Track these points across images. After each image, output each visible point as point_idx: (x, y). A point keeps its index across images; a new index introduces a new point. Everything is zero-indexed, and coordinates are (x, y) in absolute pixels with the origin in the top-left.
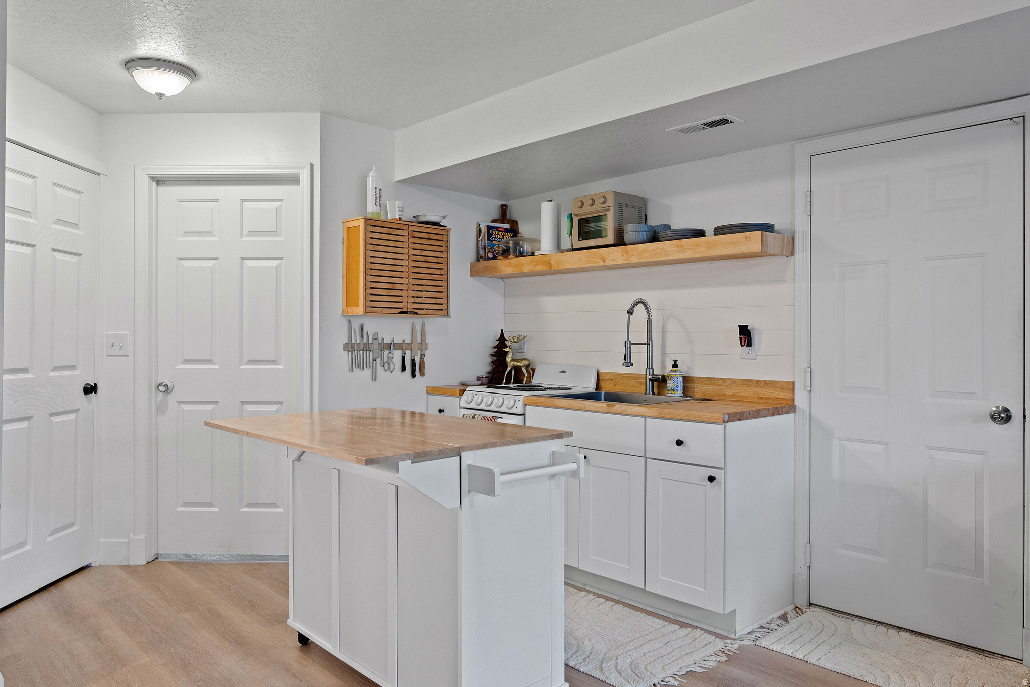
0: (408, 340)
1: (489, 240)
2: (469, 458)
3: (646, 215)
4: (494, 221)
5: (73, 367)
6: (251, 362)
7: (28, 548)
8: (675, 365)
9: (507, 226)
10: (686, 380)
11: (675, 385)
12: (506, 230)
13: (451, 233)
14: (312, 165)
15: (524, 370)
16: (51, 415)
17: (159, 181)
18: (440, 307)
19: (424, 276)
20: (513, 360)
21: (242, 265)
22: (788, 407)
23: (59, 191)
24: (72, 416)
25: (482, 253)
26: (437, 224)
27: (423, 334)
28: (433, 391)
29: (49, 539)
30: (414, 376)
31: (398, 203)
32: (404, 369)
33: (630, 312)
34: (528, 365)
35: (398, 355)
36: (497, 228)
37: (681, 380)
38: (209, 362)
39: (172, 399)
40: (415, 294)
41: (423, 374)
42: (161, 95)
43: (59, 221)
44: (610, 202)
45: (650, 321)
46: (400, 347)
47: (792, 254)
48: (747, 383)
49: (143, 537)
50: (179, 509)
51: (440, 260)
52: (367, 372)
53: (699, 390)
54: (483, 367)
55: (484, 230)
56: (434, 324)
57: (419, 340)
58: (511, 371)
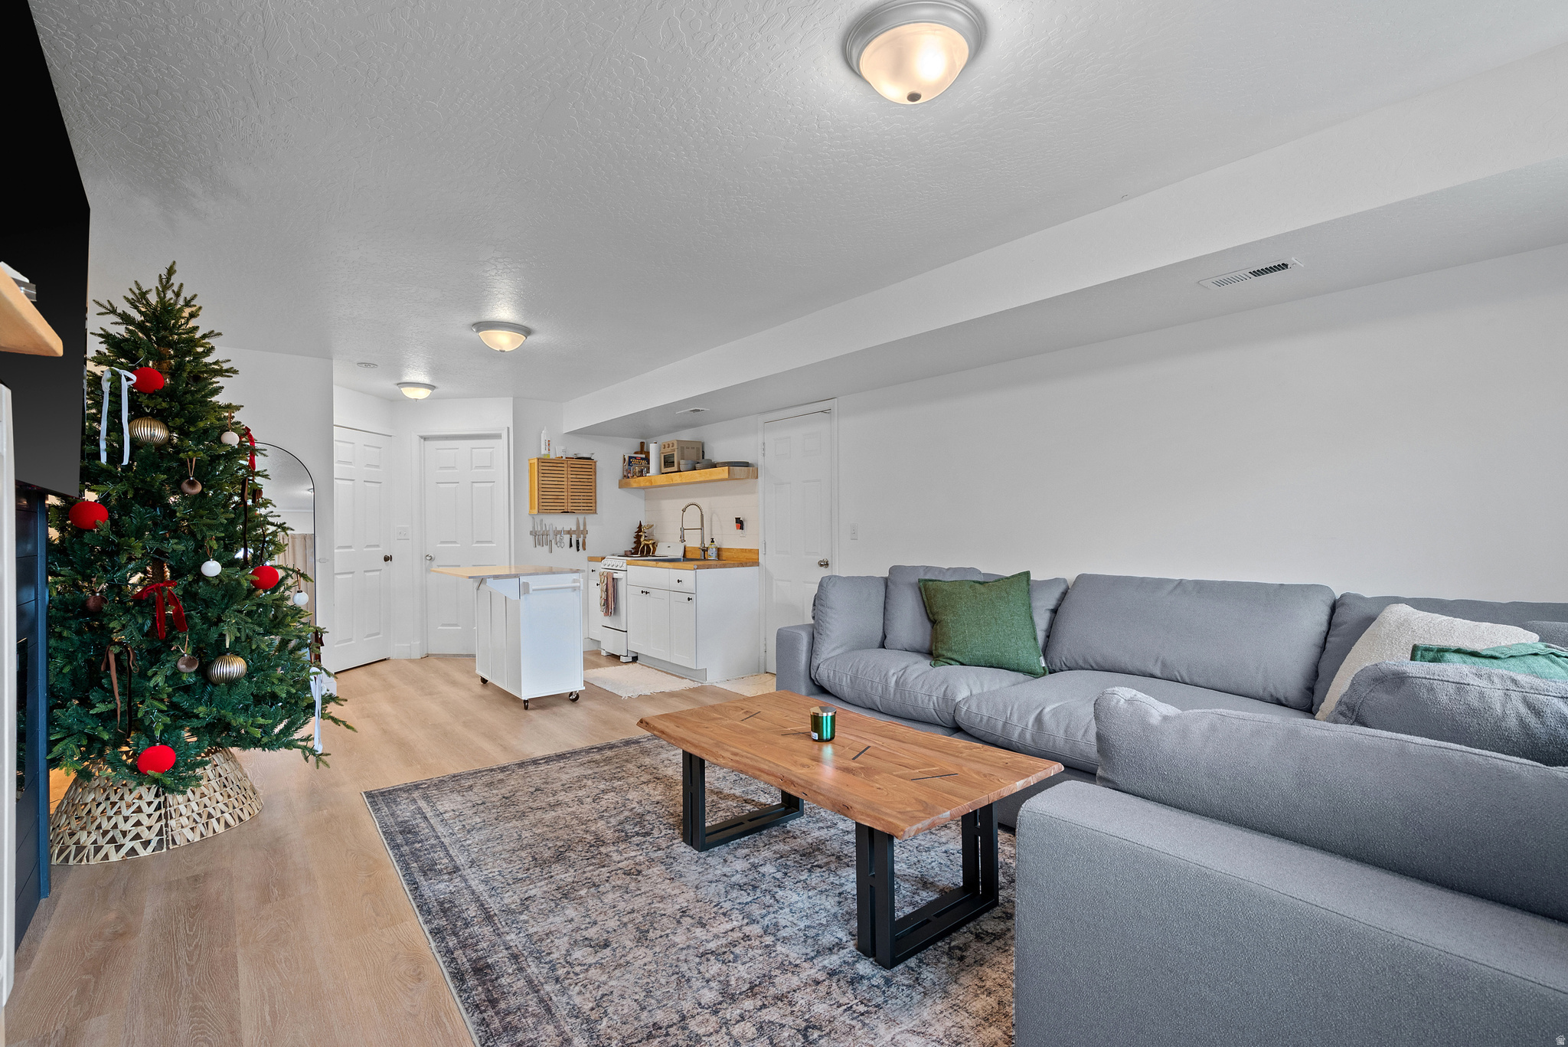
0: (574, 528)
1: (629, 465)
2: (523, 579)
3: (703, 452)
4: (636, 453)
5: (378, 546)
6: (478, 542)
7: (353, 642)
8: (713, 541)
9: (643, 456)
10: (719, 550)
11: (712, 553)
12: (642, 459)
13: (597, 463)
14: (508, 428)
15: (651, 546)
16: (365, 571)
17: (425, 438)
18: (590, 508)
19: (579, 490)
20: (645, 540)
21: (472, 486)
22: (756, 563)
23: (367, 448)
24: (378, 573)
25: (625, 474)
26: (589, 459)
27: (585, 525)
28: (591, 559)
29: (365, 639)
30: (578, 550)
31: (563, 448)
32: (571, 546)
33: (684, 511)
34: (654, 543)
35: (567, 538)
36: (635, 458)
37: (714, 549)
38: (455, 542)
39: (434, 563)
40: (572, 501)
41: (584, 549)
42: (416, 399)
43: (368, 465)
44: (675, 447)
45: (702, 514)
46: (569, 532)
47: (757, 478)
48: (744, 551)
49: (418, 643)
50: (440, 628)
51: (590, 480)
52: (546, 548)
53: (724, 555)
54: (630, 545)
55: (627, 459)
56: (590, 518)
57: (582, 528)
58: (644, 547)
